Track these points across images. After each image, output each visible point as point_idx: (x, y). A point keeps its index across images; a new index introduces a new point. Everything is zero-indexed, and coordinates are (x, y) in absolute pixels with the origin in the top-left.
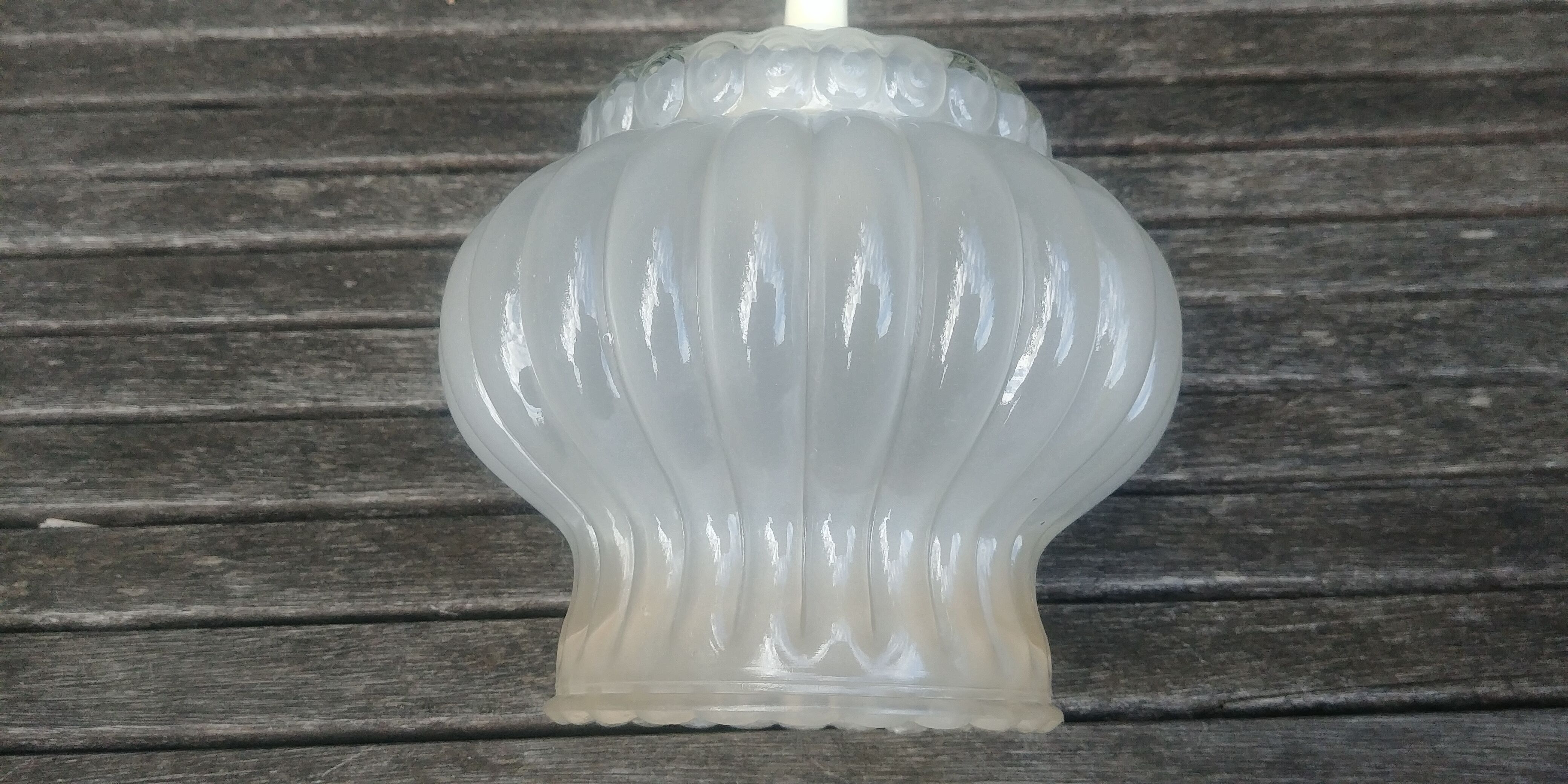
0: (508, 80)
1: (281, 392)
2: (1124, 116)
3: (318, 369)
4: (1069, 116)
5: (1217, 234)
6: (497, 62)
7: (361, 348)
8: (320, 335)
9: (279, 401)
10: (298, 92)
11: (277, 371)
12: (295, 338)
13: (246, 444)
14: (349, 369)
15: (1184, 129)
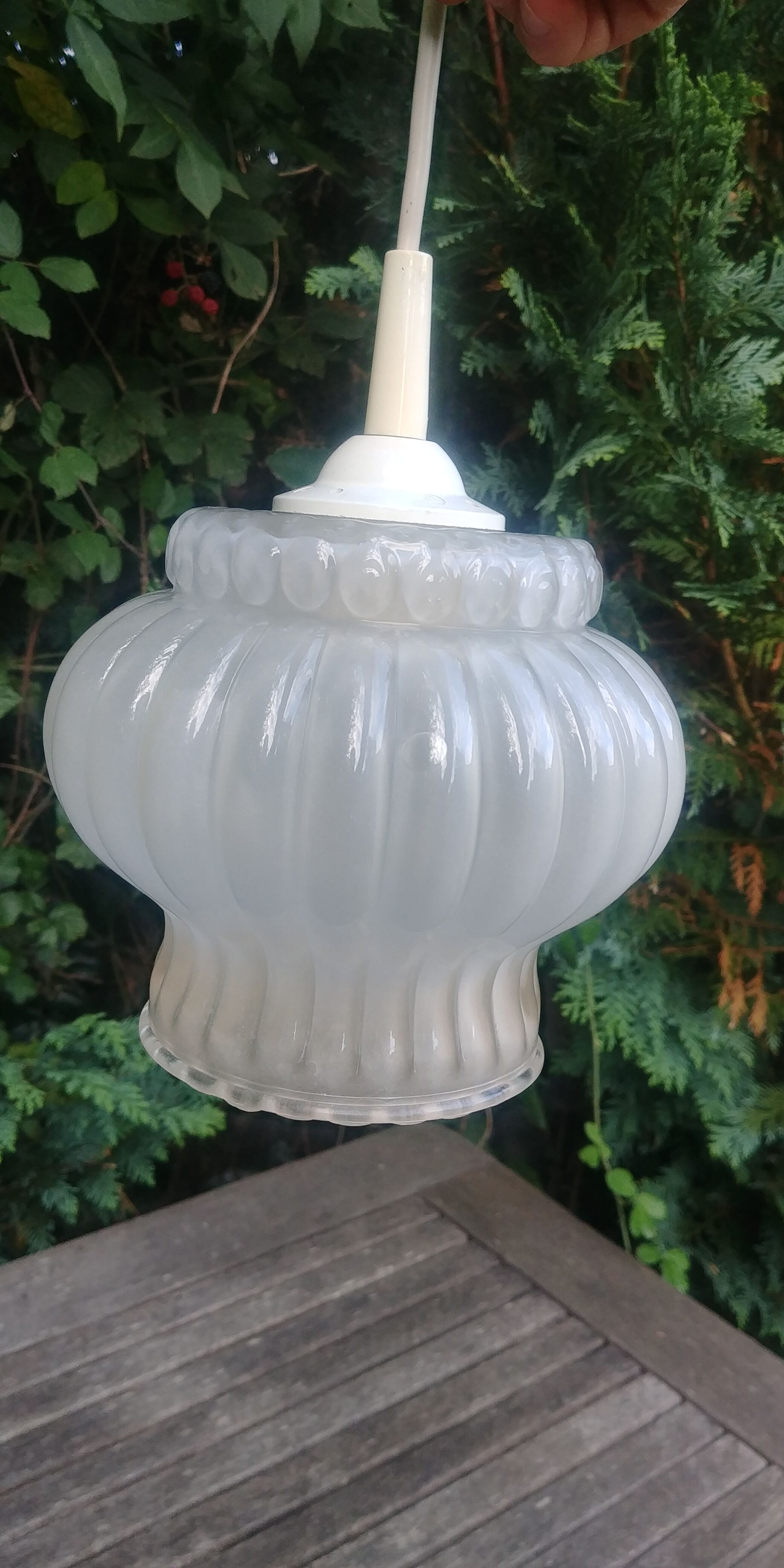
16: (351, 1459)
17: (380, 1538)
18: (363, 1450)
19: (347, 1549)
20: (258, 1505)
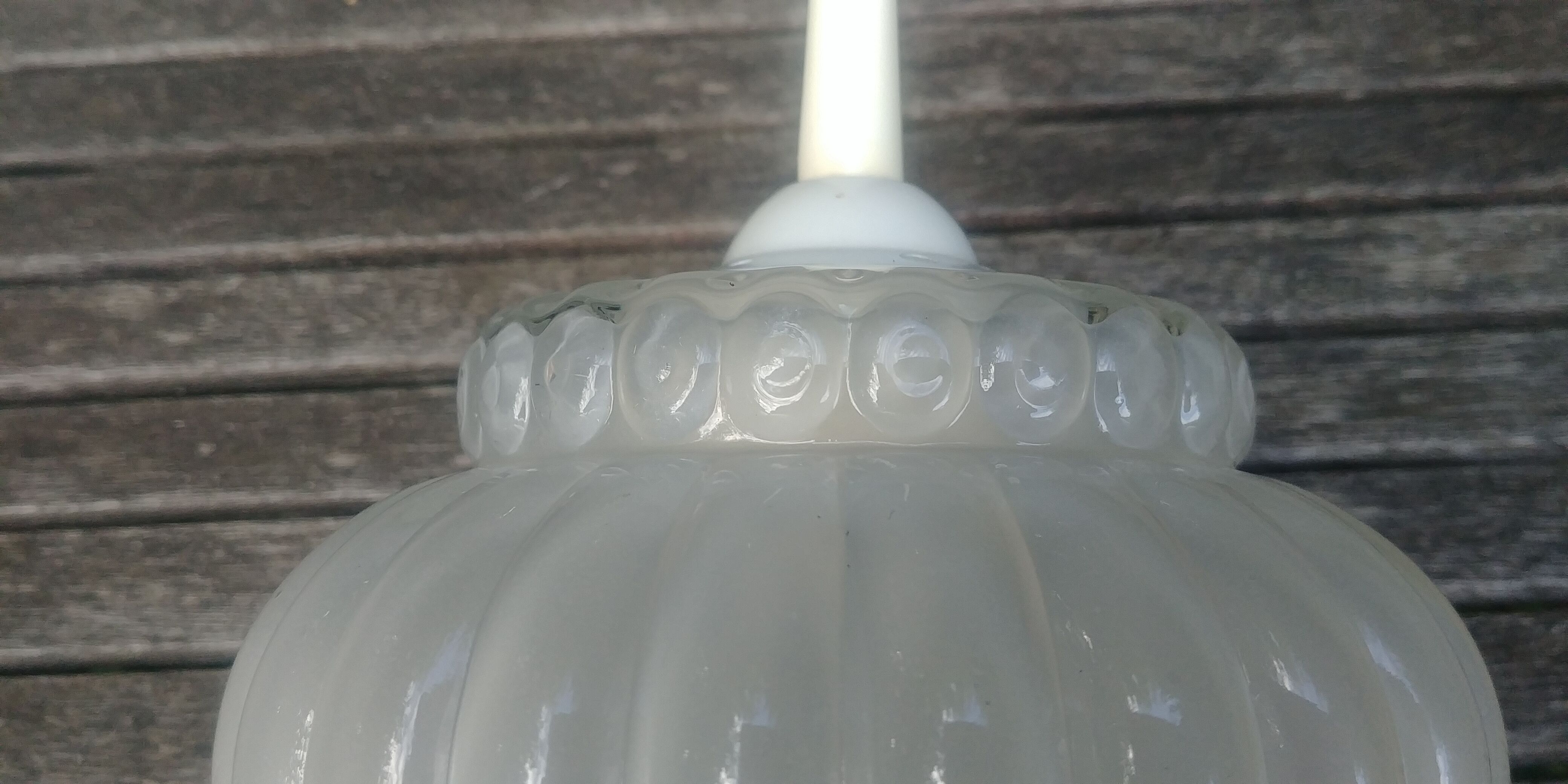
0: (429, 120)
1: (110, 627)
2: (1291, 156)
3: (158, 590)
4: (1212, 158)
5: (1434, 346)
6: (414, 92)
7: (220, 554)
8: (163, 534)
9: (106, 641)
10: (144, 147)
11: (103, 592)
12: (130, 539)
13: (60, 712)
14: (202, 588)
15: (1379, 176)
16: (1395, 57)
17: (1355, 240)
18: (1434, 49)
19: (1267, 229)
20: (1136, 66)
